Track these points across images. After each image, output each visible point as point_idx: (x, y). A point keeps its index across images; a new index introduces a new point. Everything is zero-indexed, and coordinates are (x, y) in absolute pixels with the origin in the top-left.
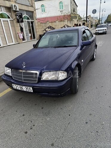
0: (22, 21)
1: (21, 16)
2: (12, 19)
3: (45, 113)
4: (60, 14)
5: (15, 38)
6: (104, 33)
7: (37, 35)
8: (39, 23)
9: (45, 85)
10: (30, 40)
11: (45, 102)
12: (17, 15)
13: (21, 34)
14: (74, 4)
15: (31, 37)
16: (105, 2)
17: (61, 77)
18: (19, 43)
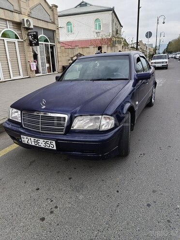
0: (37, 44)
1: (35, 37)
2: (22, 40)
3: (76, 187)
4: (96, 37)
5: (24, 69)
6: (165, 68)
7: (59, 67)
8: (63, 48)
9: (77, 137)
10: (47, 74)
11: (75, 168)
12: (30, 34)
13: (34, 63)
14: (118, 23)
15: (49, 68)
16: (164, 23)
17: (104, 125)
18: (29, 77)
